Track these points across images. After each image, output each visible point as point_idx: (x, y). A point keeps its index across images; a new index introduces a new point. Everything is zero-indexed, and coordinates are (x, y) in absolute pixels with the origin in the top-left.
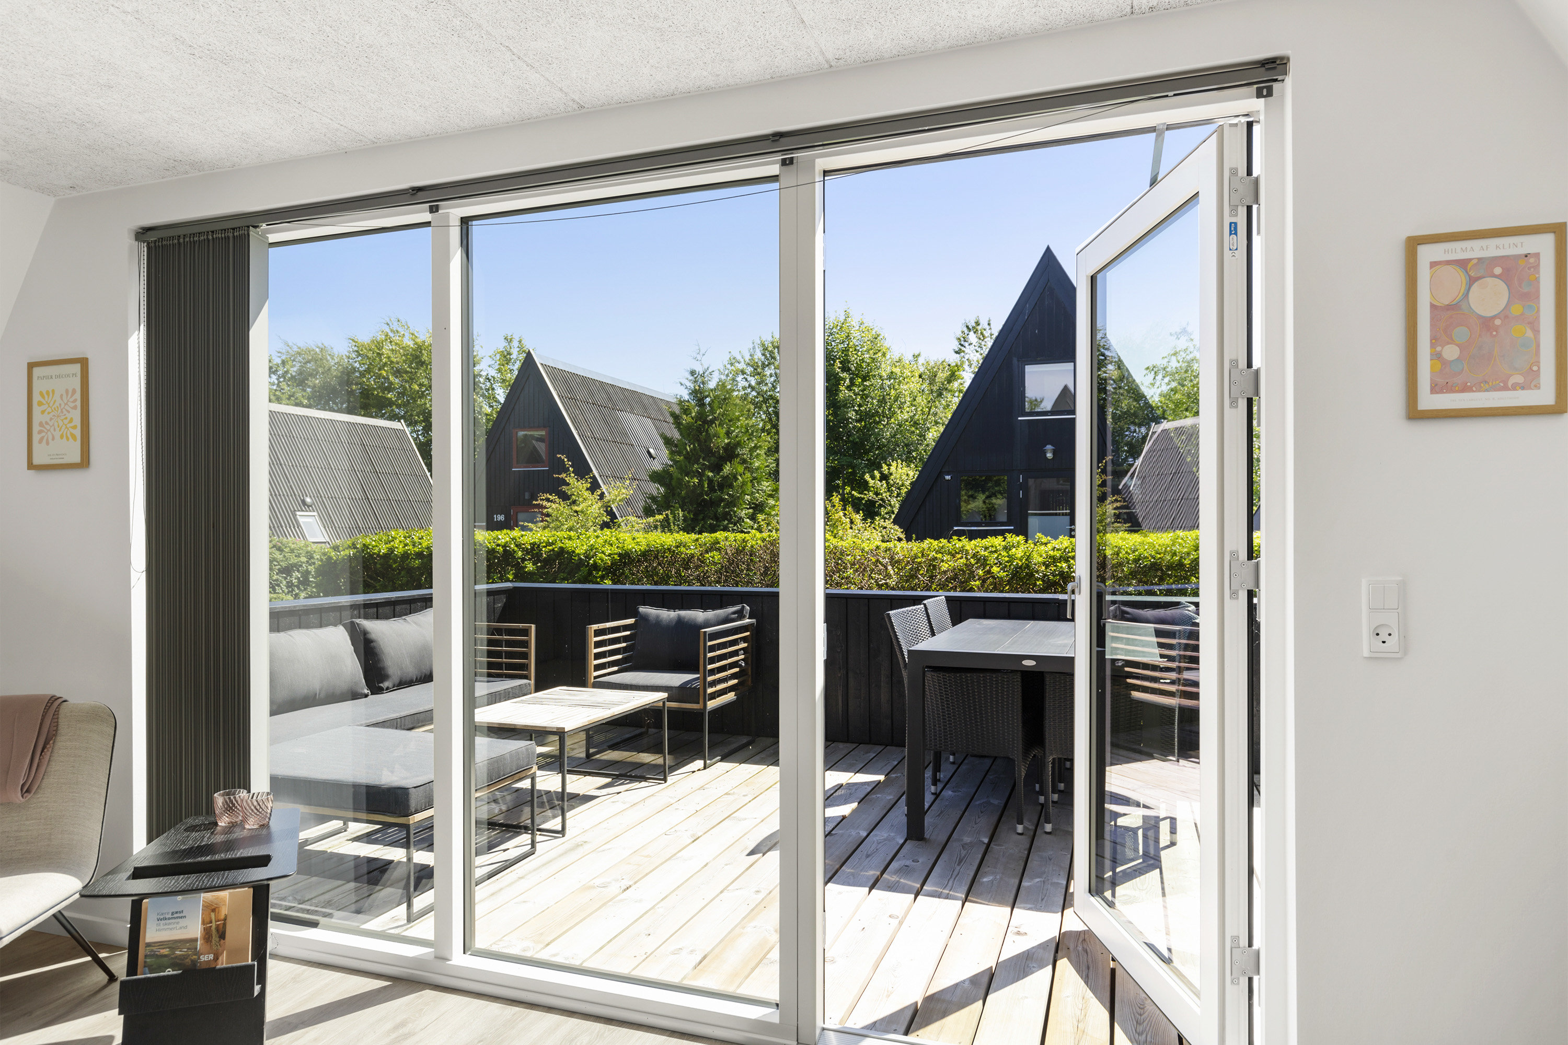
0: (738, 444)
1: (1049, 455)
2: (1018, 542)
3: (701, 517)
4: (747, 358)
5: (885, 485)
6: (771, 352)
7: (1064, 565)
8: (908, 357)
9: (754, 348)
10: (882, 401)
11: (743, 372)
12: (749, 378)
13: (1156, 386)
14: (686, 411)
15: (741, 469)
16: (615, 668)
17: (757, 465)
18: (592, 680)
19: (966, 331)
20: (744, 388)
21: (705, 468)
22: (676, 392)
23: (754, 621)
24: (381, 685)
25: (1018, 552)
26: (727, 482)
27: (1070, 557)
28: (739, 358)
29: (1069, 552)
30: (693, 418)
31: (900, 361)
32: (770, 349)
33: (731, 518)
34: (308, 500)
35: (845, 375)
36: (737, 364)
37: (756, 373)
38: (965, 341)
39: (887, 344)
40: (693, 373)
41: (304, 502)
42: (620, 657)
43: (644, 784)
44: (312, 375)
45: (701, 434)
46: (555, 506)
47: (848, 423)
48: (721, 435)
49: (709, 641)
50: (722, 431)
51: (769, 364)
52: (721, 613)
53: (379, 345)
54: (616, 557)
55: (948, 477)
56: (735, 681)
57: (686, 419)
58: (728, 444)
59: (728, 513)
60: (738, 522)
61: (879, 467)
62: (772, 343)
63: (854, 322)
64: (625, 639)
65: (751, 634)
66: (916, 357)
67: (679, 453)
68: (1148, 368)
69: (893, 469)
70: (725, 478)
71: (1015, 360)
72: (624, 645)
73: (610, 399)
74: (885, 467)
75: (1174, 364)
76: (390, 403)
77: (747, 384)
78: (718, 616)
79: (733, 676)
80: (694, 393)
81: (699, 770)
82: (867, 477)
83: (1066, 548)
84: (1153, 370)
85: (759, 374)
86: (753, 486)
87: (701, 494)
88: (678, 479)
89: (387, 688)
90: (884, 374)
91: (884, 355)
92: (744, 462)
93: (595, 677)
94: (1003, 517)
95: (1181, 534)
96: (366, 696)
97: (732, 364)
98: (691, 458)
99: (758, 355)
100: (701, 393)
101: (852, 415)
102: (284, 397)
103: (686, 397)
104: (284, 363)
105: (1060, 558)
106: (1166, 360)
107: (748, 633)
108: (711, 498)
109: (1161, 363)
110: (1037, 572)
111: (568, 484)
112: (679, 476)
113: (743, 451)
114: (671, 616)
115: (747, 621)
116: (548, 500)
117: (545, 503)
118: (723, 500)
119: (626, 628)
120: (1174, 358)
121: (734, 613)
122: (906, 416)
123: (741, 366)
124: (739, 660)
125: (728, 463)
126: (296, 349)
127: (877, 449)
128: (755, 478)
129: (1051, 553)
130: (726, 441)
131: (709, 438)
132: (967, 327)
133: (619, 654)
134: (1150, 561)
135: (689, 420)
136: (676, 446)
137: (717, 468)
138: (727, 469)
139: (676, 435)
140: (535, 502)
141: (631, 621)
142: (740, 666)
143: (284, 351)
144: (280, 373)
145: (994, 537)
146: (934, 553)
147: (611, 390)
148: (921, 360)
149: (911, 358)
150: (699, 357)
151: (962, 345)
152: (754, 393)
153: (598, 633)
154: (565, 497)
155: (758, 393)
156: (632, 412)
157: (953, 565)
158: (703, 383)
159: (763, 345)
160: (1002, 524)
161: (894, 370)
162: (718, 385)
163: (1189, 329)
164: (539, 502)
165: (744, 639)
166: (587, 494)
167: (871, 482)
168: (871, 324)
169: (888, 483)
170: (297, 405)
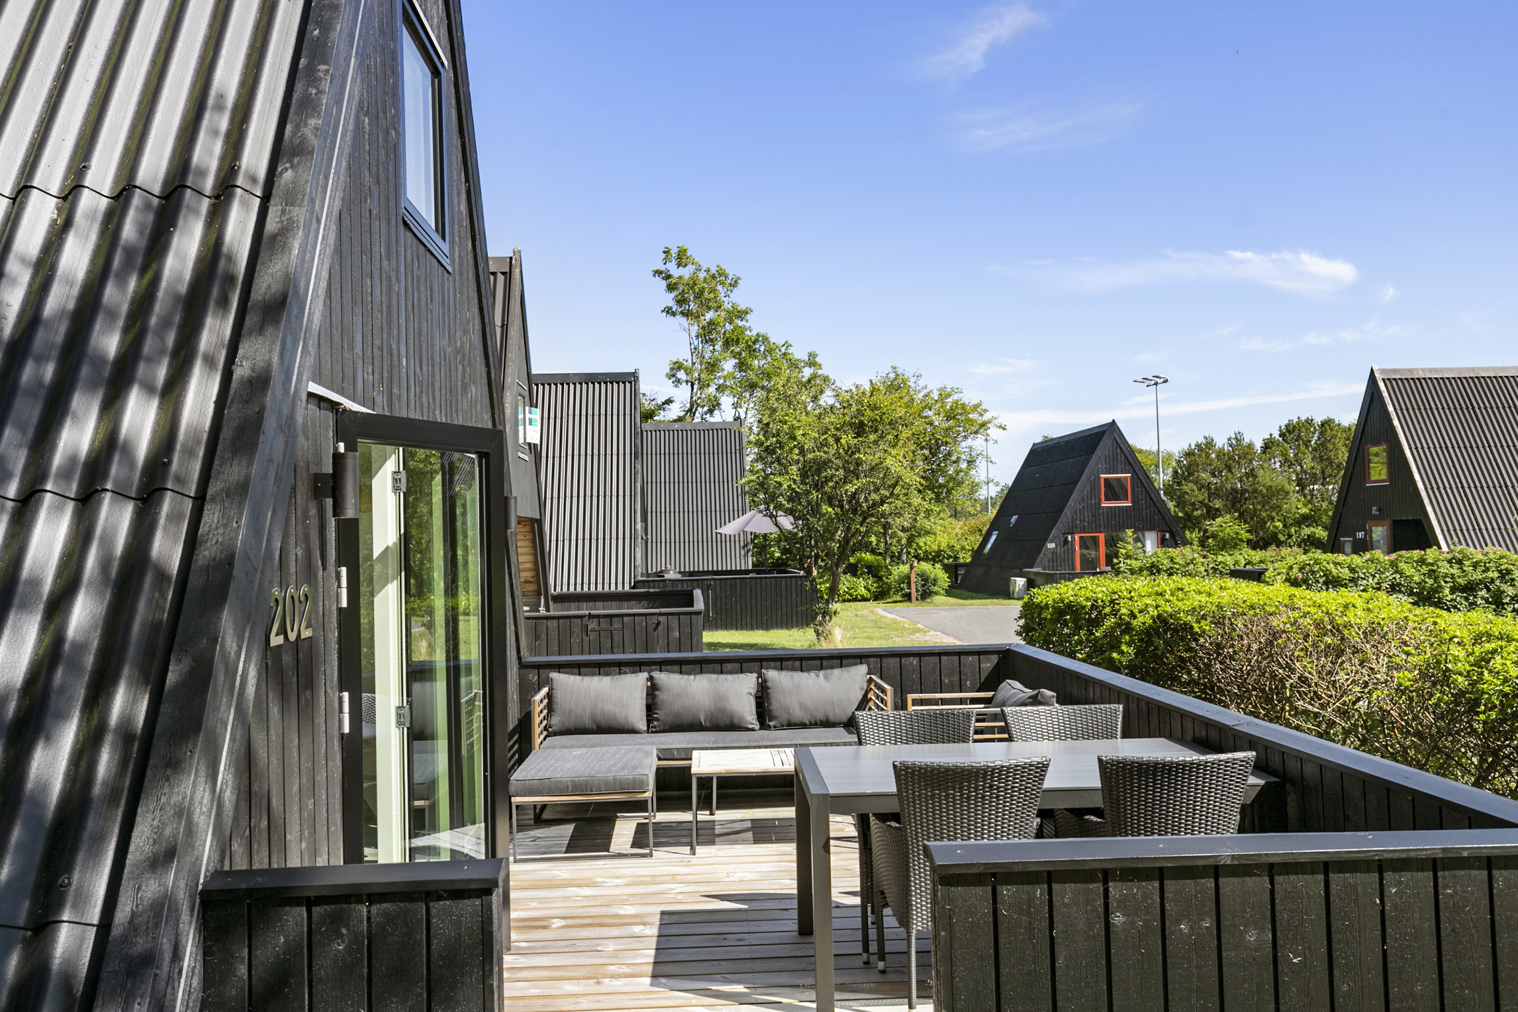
24: (770, 723)
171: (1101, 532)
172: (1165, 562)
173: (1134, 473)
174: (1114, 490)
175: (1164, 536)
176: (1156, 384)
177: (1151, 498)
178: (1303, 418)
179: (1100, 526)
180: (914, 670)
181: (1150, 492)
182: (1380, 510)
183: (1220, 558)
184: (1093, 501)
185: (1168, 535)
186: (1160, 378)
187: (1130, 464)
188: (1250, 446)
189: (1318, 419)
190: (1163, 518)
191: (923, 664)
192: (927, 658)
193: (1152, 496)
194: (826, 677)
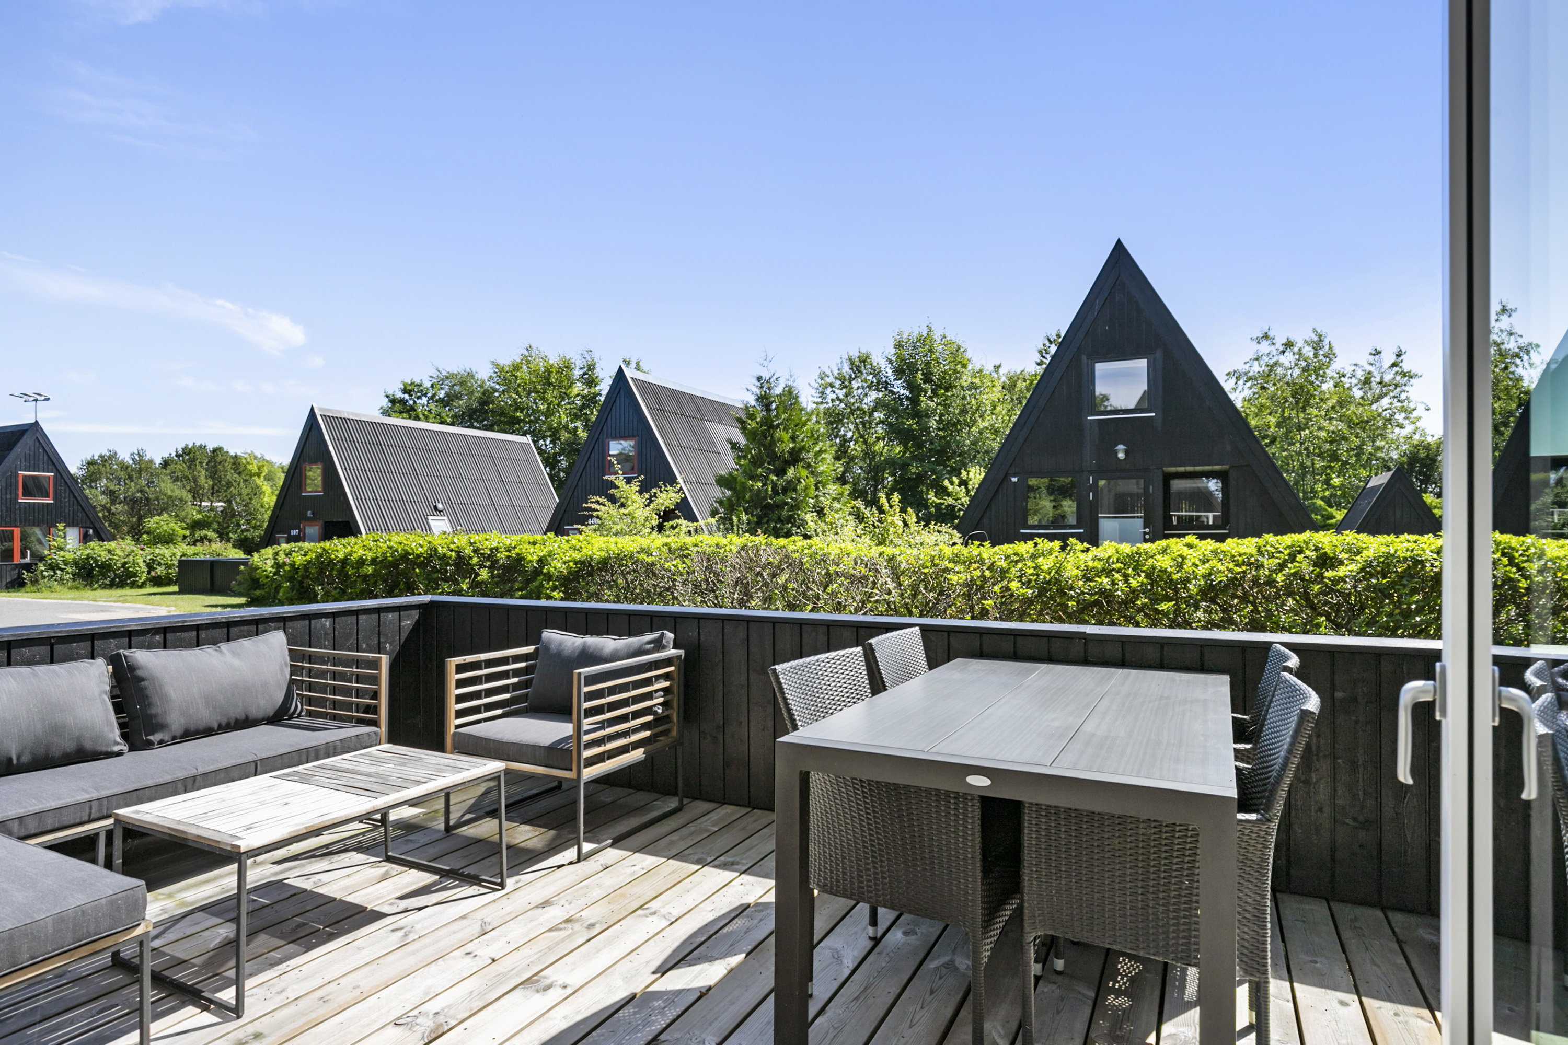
0: (802, 449)
1: (1121, 455)
2: (1051, 549)
3: (765, 520)
4: (836, 372)
5: (964, 490)
6: (858, 367)
7: (1106, 581)
8: (989, 368)
9: (842, 363)
10: (964, 411)
11: (832, 386)
12: (837, 391)
13: (1238, 391)
14: (752, 417)
15: (804, 473)
16: (499, 712)
17: (822, 468)
18: (452, 730)
19: (1048, 344)
20: (833, 400)
21: (770, 471)
22: (742, 398)
23: (681, 652)
24: (151, 738)
25: (1046, 563)
26: (790, 487)
27: (1114, 570)
28: (828, 372)
29: (1113, 563)
30: (757, 423)
31: (980, 371)
32: (857, 363)
33: (795, 521)
34: (440, 506)
35: (927, 386)
36: (826, 378)
37: (843, 387)
38: (1047, 353)
39: (968, 355)
40: (759, 379)
41: (436, 508)
42: (507, 696)
43: (474, 890)
44: (458, 397)
45: (766, 438)
46: (606, 510)
47: (930, 432)
48: (786, 440)
49: (586, 685)
50: (786, 436)
51: (856, 377)
52: (635, 641)
53: (516, 367)
54: (571, 564)
55: (1014, 479)
56: (647, 734)
57: (751, 425)
58: (793, 449)
59: (791, 517)
60: (802, 525)
61: (959, 474)
62: (859, 357)
63: (937, 336)
64: (516, 673)
65: (679, 669)
66: (997, 368)
67: (745, 457)
68: (1228, 374)
69: (971, 475)
70: (789, 482)
71: (1084, 358)
72: (515, 680)
73: (699, 410)
74: (964, 473)
75: (1256, 368)
76: (519, 421)
77: (834, 396)
78: (629, 646)
79: (644, 727)
80: (760, 399)
81: (571, 863)
82: (946, 483)
83: (1109, 557)
84: (1236, 375)
85: (846, 387)
86: (817, 489)
87: (765, 498)
88: (743, 483)
89: (161, 742)
90: (965, 384)
91: (964, 366)
92: (809, 465)
93: (457, 727)
94: (1072, 520)
95: (1271, 539)
96: (119, 754)
97: (822, 379)
98: (756, 462)
99: (846, 370)
100: (767, 399)
101: (933, 424)
102: (431, 416)
103: (753, 403)
104: (432, 386)
105: (1102, 571)
106: (1248, 365)
107: (672, 668)
108: (775, 502)
109: (1242, 368)
110: (1072, 588)
111: (617, 487)
112: (743, 480)
113: (809, 456)
114: (577, 644)
115: (672, 652)
116: (598, 502)
117: (594, 506)
118: (787, 503)
119: (517, 659)
120: (1256, 363)
121: (649, 642)
122: (986, 424)
123: (830, 380)
124: (655, 706)
125: (792, 468)
126: (445, 373)
127: (959, 456)
128: (820, 482)
129: (1090, 564)
130: (791, 445)
131: (773, 442)
132: (1049, 340)
133: (508, 692)
134: (1227, 576)
135: (754, 425)
136: (742, 452)
137: (781, 472)
138: (791, 472)
139: (742, 440)
140: (584, 505)
141: (530, 649)
142: (655, 713)
143: (435, 376)
144: (429, 395)
145: (1022, 543)
146: (946, 562)
147: (700, 402)
148: (1002, 371)
149: (992, 369)
150: (766, 363)
151: (1044, 357)
152: (842, 405)
153: (460, 668)
154: (613, 499)
155: (846, 405)
156: (720, 422)
157: (964, 578)
158: (769, 389)
159: (850, 360)
160: (1072, 527)
161: (974, 380)
162: (784, 391)
163: (1271, 334)
164: (589, 505)
165: (667, 677)
166: (636, 497)
167: (950, 488)
168: (953, 338)
169: (966, 488)
170: (442, 423)
171: (16, 526)
172: (103, 554)
173: (58, 471)
174: (33, 487)
175: (87, 532)
176: (36, 400)
177: (75, 497)
178: (198, 444)
179: (16, 520)
180: (326, 634)
181: (74, 492)
182: (313, 513)
183: (157, 551)
184: (9, 497)
185: (91, 531)
186: (41, 395)
187: (53, 463)
188: (151, 461)
189: (210, 447)
190: (87, 515)
191: (337, 626)
192: (343, 618)
193: (77, 495)
194: (233, 653)
